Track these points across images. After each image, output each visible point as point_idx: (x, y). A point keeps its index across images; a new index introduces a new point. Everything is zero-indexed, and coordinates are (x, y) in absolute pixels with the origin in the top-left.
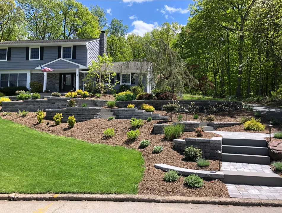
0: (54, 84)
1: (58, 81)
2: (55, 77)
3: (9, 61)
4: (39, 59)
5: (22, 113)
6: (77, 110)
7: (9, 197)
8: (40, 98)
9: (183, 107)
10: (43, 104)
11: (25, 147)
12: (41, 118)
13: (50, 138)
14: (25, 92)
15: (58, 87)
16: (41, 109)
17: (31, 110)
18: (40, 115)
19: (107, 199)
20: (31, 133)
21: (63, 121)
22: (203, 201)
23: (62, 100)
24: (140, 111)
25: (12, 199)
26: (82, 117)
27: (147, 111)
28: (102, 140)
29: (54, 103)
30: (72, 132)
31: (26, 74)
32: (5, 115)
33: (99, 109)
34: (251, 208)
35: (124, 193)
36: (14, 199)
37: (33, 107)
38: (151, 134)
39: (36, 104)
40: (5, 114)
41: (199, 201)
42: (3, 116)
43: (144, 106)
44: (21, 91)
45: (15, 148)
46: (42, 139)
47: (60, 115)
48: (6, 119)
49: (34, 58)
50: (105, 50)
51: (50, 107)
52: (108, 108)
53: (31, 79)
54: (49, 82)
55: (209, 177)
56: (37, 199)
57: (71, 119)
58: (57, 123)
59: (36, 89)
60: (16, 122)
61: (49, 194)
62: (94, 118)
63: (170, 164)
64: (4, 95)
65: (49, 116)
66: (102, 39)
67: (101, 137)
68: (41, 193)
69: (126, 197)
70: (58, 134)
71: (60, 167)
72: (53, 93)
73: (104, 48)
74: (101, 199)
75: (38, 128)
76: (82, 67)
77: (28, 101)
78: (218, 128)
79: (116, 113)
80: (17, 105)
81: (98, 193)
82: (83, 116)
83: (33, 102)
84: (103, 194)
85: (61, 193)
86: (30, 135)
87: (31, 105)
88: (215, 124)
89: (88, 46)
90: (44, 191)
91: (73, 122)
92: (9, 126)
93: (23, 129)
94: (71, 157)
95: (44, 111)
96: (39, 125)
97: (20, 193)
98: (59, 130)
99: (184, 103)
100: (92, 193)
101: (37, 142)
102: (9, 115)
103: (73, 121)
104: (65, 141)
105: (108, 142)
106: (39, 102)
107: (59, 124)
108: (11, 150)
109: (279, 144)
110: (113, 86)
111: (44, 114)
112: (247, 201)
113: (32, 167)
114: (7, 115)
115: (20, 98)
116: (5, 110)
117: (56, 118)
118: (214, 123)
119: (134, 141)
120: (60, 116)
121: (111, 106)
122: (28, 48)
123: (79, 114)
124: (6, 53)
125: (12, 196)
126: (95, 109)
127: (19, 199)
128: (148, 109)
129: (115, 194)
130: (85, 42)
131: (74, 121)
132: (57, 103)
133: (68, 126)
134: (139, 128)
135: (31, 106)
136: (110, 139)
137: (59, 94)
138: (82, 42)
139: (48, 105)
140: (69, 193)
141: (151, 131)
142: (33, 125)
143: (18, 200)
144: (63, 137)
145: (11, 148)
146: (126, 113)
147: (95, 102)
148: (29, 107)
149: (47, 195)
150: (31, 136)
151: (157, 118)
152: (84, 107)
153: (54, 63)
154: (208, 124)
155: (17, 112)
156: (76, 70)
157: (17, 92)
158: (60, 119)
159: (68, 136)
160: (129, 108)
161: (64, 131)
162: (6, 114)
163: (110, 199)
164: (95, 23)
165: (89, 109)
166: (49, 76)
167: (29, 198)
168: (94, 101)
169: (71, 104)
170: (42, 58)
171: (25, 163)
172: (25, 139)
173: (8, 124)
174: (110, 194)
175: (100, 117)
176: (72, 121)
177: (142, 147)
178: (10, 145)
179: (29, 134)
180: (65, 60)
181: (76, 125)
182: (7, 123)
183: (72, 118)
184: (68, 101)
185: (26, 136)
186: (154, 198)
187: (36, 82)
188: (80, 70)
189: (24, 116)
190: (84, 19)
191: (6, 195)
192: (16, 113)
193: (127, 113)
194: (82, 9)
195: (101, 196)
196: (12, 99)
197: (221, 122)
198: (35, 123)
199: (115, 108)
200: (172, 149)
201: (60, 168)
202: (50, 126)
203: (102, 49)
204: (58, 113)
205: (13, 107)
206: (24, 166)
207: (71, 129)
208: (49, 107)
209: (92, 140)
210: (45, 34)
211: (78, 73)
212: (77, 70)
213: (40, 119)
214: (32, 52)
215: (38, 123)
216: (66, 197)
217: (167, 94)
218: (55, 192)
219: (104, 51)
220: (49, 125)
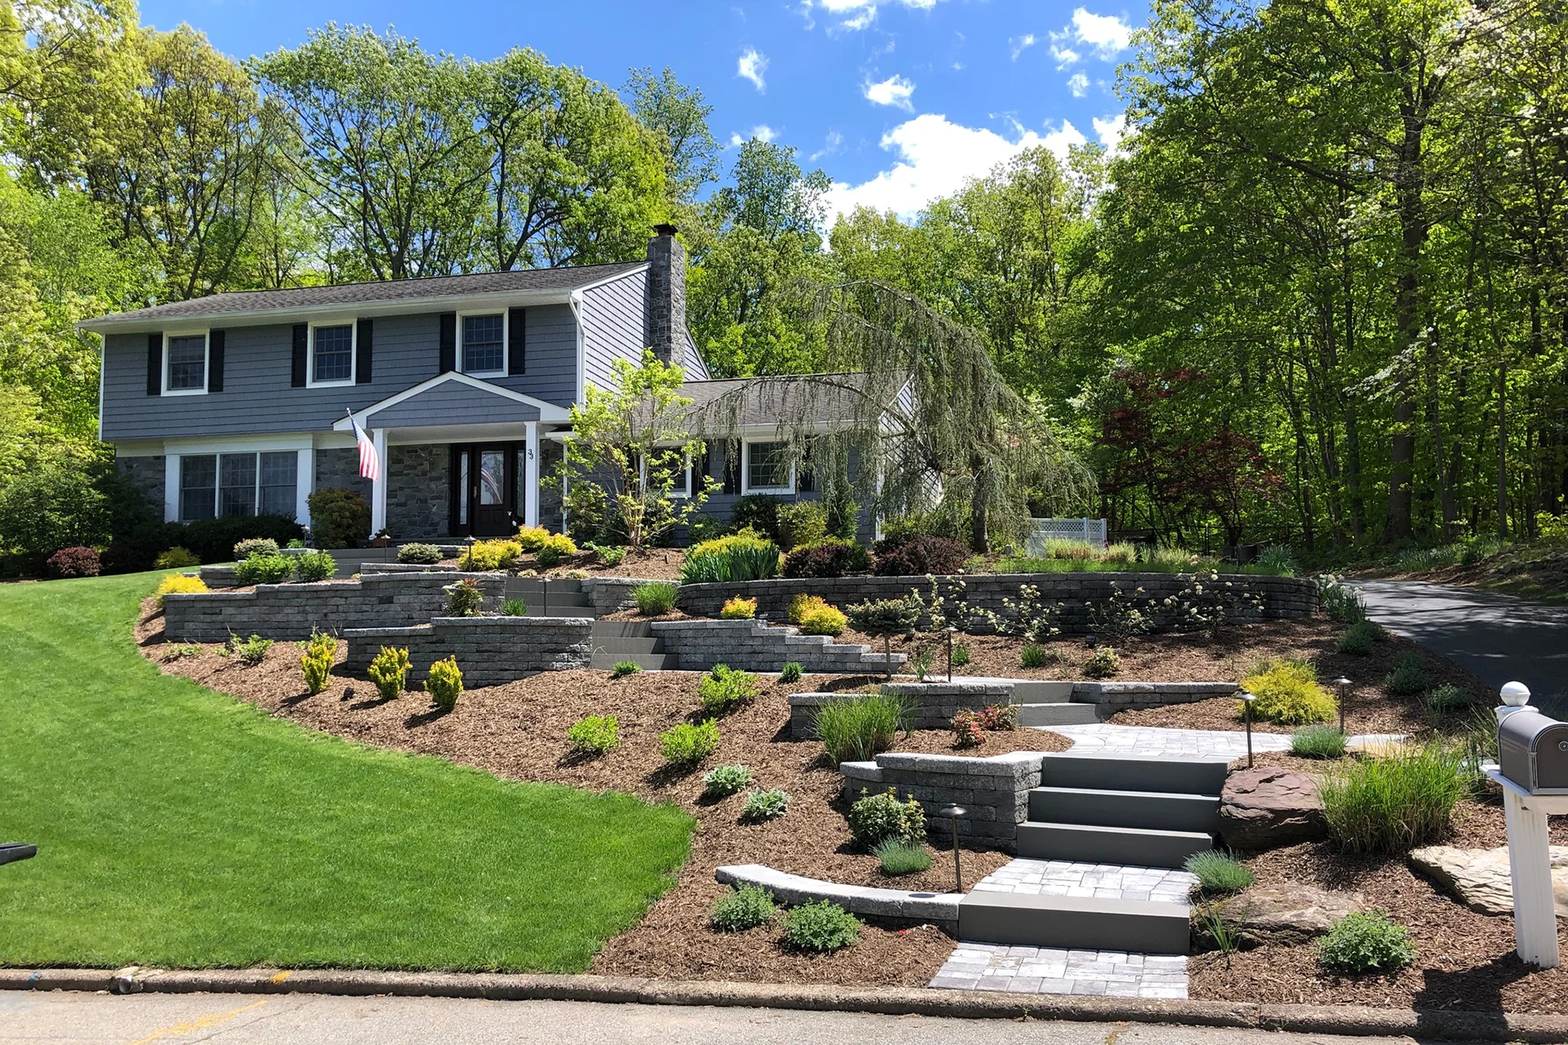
0: (425, 501)
1: (444, 486)
2: (427, 466)
3: (217, 397)
4: (352, 382)
5: (245, 646)
6: (479, 630)
7: (113, 978)
8: (337, 576)
9: (981, 612)
10: (342, 601)
11: (227, 795)
12: (319, 668)
13: (340, 758)
14: (275, 545)
15: (446, 512)
16: (324, 628)
17: (289, 632)
18: (317, 657)
19: (463, 989)
20: (270, 736)
21: (413, 685)
22: (815, 1001)
23: (423, 584)
24: (776, 629)
25: (122, 990)
26: (499, 665)
27: (812, 629)
28: (559, 765)
29: (390, 600)
30: (442, 731)
31: (294, 454)
32: (176, 659)
33: (581, 627)
34: (985, 1026)
35: (532, 968)
36: (130, 988)
37: (299, 618)
38: (775, 740)
39: (310, 602)
40: (176, 653)
41: (801, 999)
42: (168, 660)
43: (802, 607)
44: (260, 541)
45: (186, 800)
46: (306, 762)
47: (400, 655)
48: (177, 673)
49: (331, 378)
50: (678, 319)
51: (373, 615)
52: (637, 620)
53: (318, 477)
54: (401, 489)
55: (899, 914)
56: (214, 988)
57: (442, 672)
58: (388, 694)
59: (339, 526)
60: (217, 688)
61: (260, 971)
62: (558, 665)
63: (781, 868)
64: (193, 558)
65: (359, 658)
66: (662, 263)
67: (558, 754)
68: (230, 967)
69: (534, 985)
70: (382, 740)
71: (337, 875)
72: (405, 548)
73: (669, 311)
74: (443, 988)
75: (306, 713)
76: (551, 413)
77: (278, 591)
78: (1122, 711)
79: (668, 642)
80: (231, 610)
81: (438, 968)
82: (504, 656)
83: (297, 593)
84: (456, 972)
85: (301, 969)
86: (261, 746)
87: (288, 610)
88: (1104, 690)
89: (582, 305)
90: (243, 960)
91: (450, 686)
92: (183, 708)
93: (238, 720)
94: (392, 839)
95: (340, 637)
96: (310, 700)
97: (156, 966)
98: (390, 723)
99: (996, 588)
100: (416, 970)
101: (282, 774)
102: (192, 656)
103: (451, 682)
104: (399, 773)
105: (580, 777)
106: (327, 595)
107: (394, 697)
108: (165, 809)
109: (1269, 780)
110: (691, 509)
111: (337, 651)
112: (980, 1000)
113: (227, 875)
114: (185, 656)
115: (249, 577)
116: (179, 632)
117: (380, 669)
118: (1099, 687)
119: (690, 772)
120: (401, 662)
121: (655, 609)
122: (299, 329)
123: (486, 647)
124: (203, 357)
125: (123, 977)
126: (560, 626)
127: (148, 988)
128: (812, 623)
129: (500, 972)
130: (563, 290)
131: (456, 683)
132: (404, 599)
133: (431, 707)
134: (734, 711)
135: (291, 615)
136: (596, 764)
137: (433, 549)
138: (550, 291)
139: (364, 608)
140: (333, 965)
141: (781, 724)
142: (283, 701)
143: (143, 991)
144: (396, 756)
145: (171, 800)
146: (709, 642)
147: (584, 589)
148: (279, 617)
149: (253, 975)
150: (263, 750)
151: (853, 666)
152: (513, 617)
153: (418, 399)
154: (1074, 692)
155: (226, 640)
156: (523, 431)
157: (239, 546)
158: (401, 672)
159: (424, 751)
160: (732, 617)
161: (409, 728)
162: (181, 654)
163: (476, 988)
164: (652, 173)
165: (530, 625)
166: (401, 461)
167: (184, 983)
168: (577, 585)
169: (461, 603)
170: (364, 376)
171: (204, 861)
172: (236, 762)
173: (181, 700)
174: (479, 971)
175: (586, 664)
176: (444, 683)
177: (715, 795)
178: (167, 790)
179: (257, 740)
180: (473, 381)
181: (467, 703)
182: (179, 694)
183: (448, 669)
184: (445, 587)
185: (242, 749)
186: (637, 988)
187: (338, 494)
188: (543, 428)
189: (254, 660)
190: (597, 154)
191: (104, 975)
192: (221, 648)
193: (715, 641)
194: (588, 105)
195: (442, 979)
196: (210, 581)
197: (1144, 684)
198: (295, 694)
199: (675, 618)
200: (830, 803)
201: (337, 880)
202: (354, 707)
203: (661, 317)
204: (389, 648)
205: (214, 618)
206: (197, 872)
207: (442, 721)
208: (365, 616)
209: (518, 767)
210: (404, 240)
211: (532, 444)
212: (531, 428)
213: (313, 671)
214: (318, 347)
215: (306, 690)
216: (316, 982)
217: (921, 548)
218: (282, 963)
219: (669, 328)
220: (352, 702)
